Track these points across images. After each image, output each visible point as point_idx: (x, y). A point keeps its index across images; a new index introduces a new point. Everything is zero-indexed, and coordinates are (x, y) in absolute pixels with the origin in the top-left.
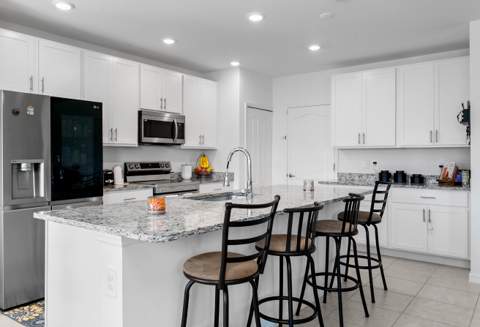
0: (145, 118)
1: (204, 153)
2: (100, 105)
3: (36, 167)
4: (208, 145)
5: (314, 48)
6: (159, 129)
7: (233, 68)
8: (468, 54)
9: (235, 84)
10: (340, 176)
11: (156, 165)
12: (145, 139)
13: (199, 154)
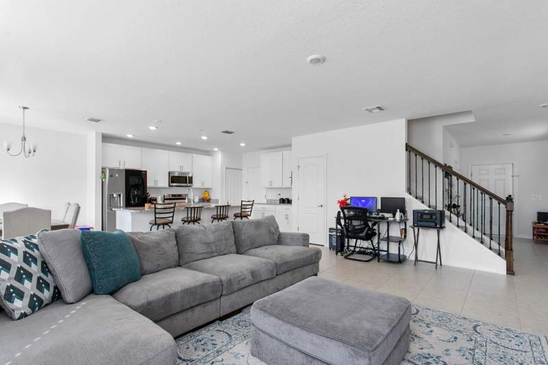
0: (171, 175)
1: (207, 190)
2: (146, 171)
3: (120, 195)
4: (206, 186)
5: (243, 145)
6: (179, 180)
7: (215, 151)
8: (291, 149)
9: (219, 157)
10: (267, 200)
11: (180, 195)
12: (171, 184)
13: (204, 190)
